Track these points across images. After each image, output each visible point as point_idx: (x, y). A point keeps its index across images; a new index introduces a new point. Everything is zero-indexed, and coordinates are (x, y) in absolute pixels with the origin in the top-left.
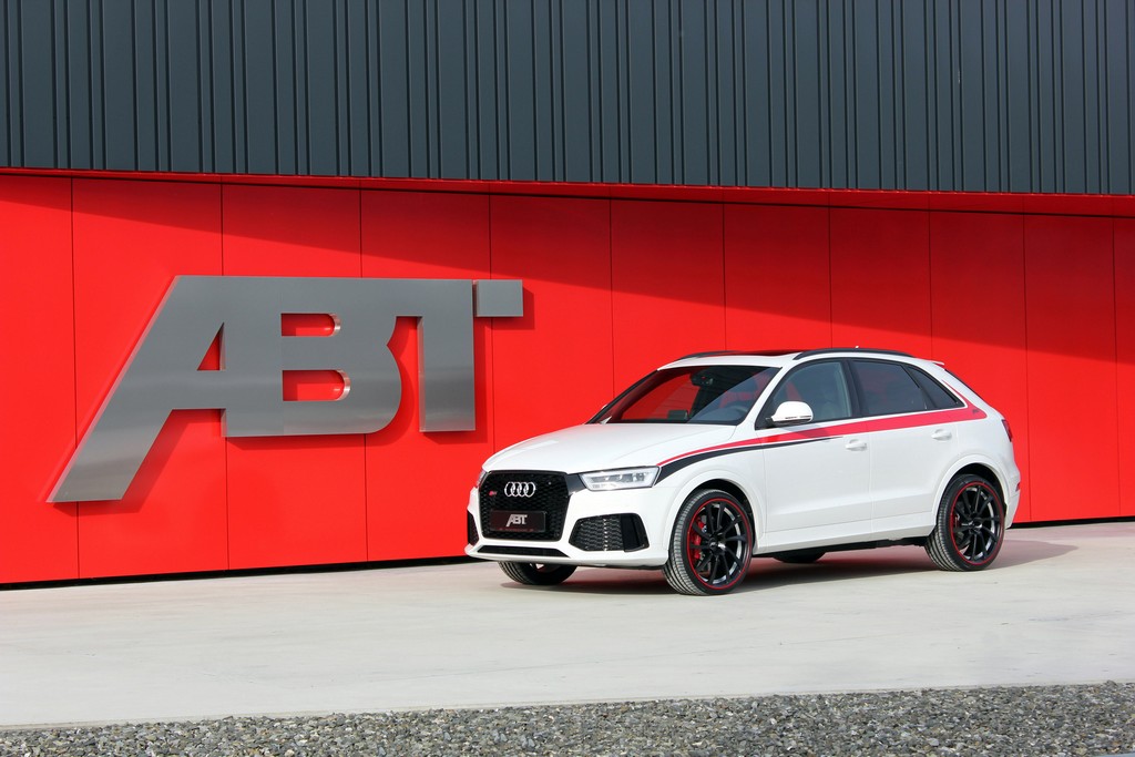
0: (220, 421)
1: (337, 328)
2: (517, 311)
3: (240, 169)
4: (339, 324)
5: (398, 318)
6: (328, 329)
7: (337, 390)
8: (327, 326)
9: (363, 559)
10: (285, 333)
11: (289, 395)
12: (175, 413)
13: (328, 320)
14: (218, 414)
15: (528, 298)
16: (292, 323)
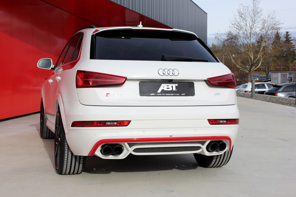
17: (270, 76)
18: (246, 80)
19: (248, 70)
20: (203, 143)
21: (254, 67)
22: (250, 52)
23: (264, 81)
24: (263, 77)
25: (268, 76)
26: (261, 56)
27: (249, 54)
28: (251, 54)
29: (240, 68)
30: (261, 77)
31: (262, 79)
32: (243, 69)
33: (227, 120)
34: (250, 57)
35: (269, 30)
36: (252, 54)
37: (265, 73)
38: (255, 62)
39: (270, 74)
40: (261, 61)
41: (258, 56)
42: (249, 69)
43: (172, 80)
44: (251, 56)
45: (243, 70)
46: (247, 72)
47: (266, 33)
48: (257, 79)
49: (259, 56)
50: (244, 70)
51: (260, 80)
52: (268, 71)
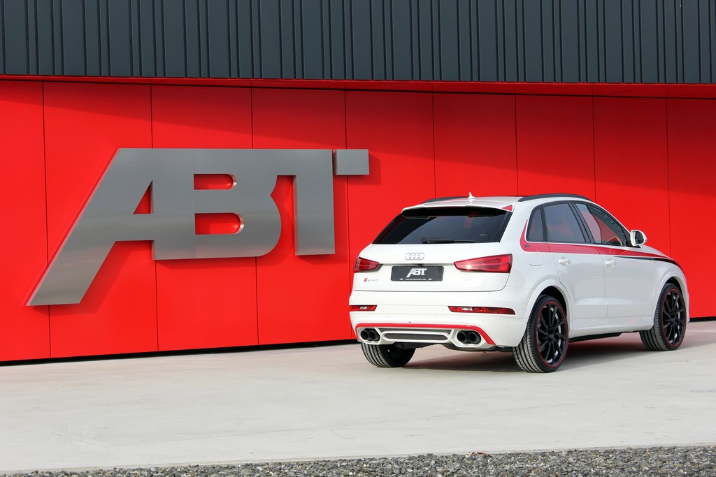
0: (151, 249)
1: (235, 184)
2: (365, 171)
3: (160, 73)
4: (236, 181)
5: (278, 176)
6: (229, 184)
7: (236, 227)
8: (229, 182)
9: (255, 343)
10: (196, 187)
11: (199, 230)
12: (117, 243)
13: (229, 178)
14: (149, 243)
15: (373, 161)
16: (202, 181)
20: (449, 332)
33: (473, 308)
43: (421, 264)
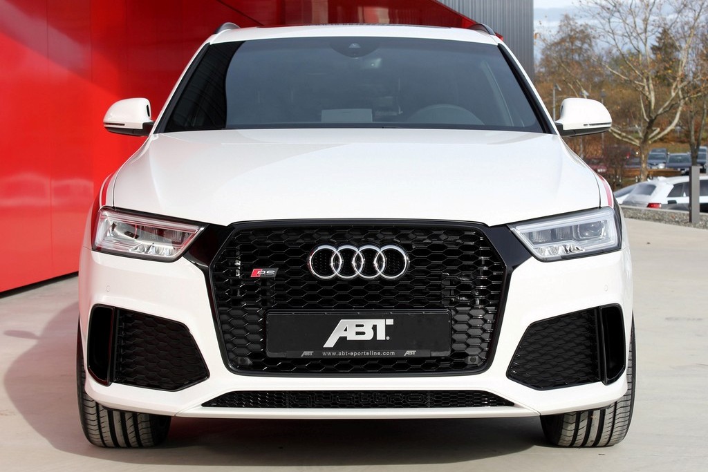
17: (704, 157)
18: (630, 171)
19: (639, 138)
21: (658, 130)
22: (645, 80)
23: (683, 172)
24: (681, 161)
25: (697, 157)
26: (680, 92)
27: (644, 87)
28: (649, 88)
29: (615, 132)
30: (673, 160)
31: (676, 168)
32: (624, 134)
34: (647, 97)
35: (703, 10)
36: (651, 86)
37: (687, 146)
38: (661, 111)
39: (704, 150)
40: (680, 108)
41: (670, 93)
42: (641, 135)
44: (650, 93)
45: (623, 137)
46: (637, 143)
47: (696, 20)
48: (661, 167)
49: (673, 94)
50: (626, 137)
51: (672, 170)
52: (697, 140)
